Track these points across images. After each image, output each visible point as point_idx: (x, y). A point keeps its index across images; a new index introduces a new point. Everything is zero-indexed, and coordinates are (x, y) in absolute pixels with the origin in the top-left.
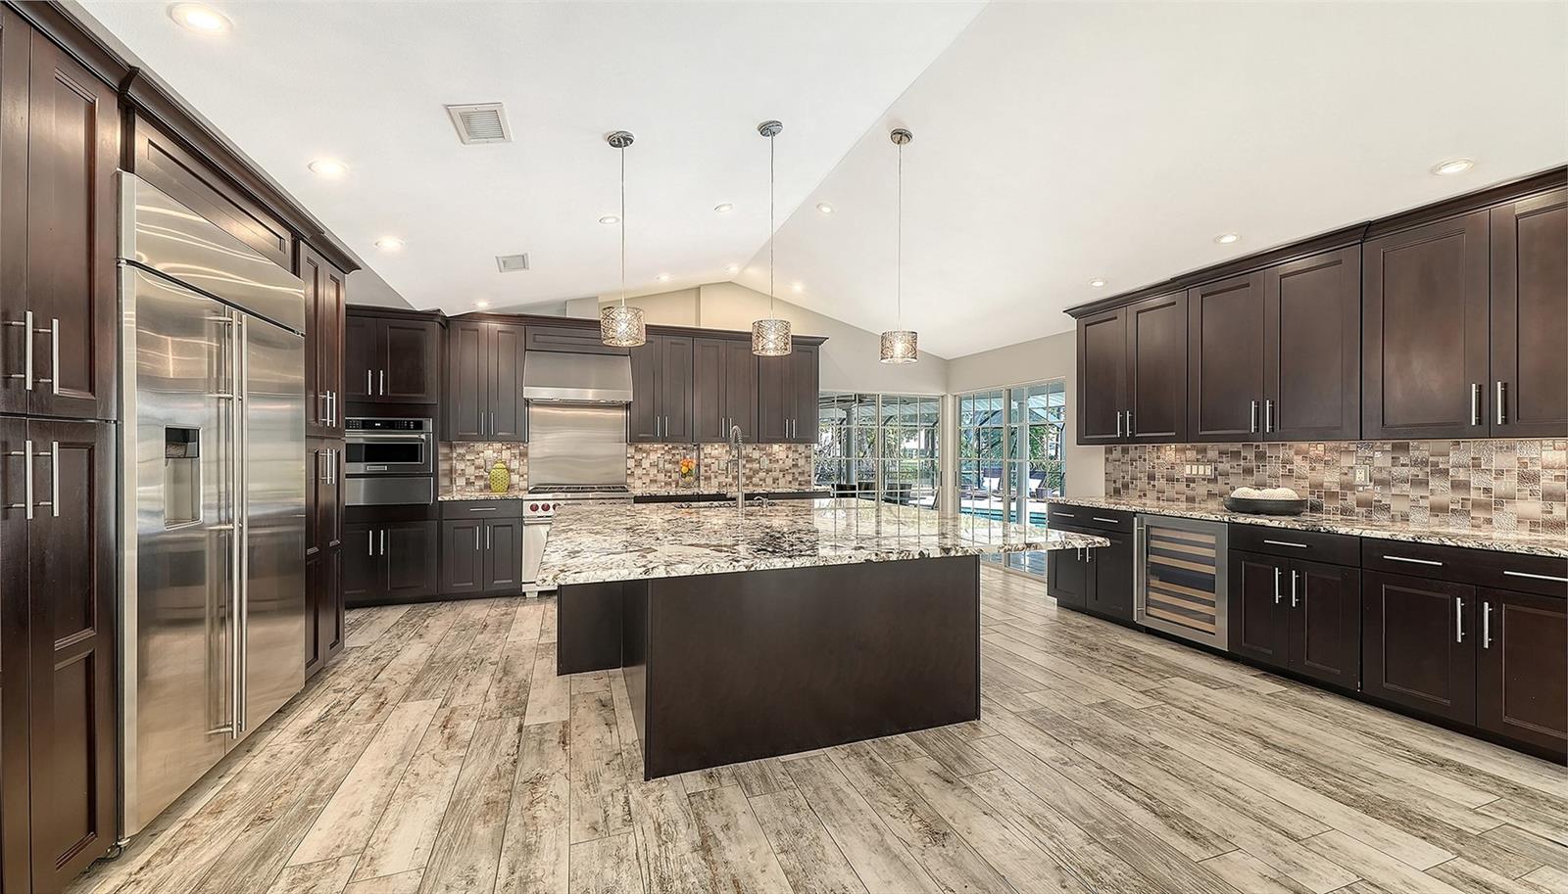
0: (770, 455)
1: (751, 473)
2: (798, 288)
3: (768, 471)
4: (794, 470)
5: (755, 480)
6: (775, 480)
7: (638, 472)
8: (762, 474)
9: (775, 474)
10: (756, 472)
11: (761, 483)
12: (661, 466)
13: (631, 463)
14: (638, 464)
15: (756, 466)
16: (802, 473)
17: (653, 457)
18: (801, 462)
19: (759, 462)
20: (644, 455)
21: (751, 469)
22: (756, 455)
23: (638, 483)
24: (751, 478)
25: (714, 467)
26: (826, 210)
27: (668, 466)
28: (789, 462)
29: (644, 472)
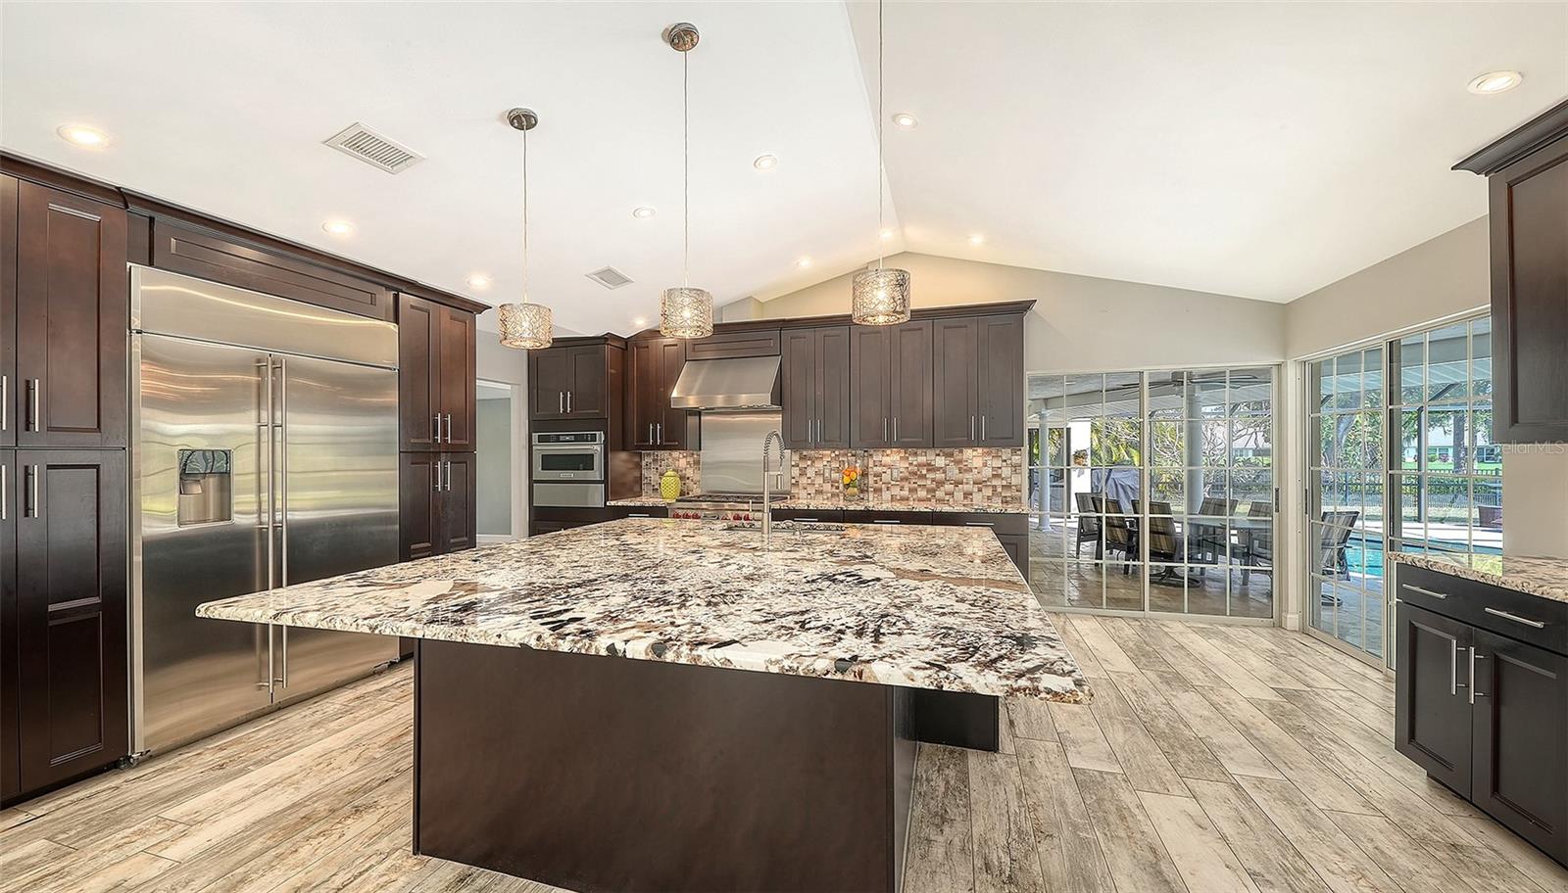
0: (960, 462)
1: (934, 486)
2: (977, 240)
3: (957, 483)
4: (995, 482)
5: (939, 494)
6: (967, 495)
7: (804, 481)
8: (949, 487)
9: (966, 487)
10: (940, 484)
11: (947, 498)
12: (827, 475)
13: (796, 472)
14: (803, 473)
15: (939, 476)
16: (1008, 487)
17: (819, 465)
18: (1006, 472)
19: (945, 472)
20: (809, 463)
21: (933, 480)
22: (940, 462)
23: (803, 494)
24: (934, 491)
25: (886, 477)
26: (906, 121)
27: (835, 476)
28: (988, 472)
29: (809, 481)
